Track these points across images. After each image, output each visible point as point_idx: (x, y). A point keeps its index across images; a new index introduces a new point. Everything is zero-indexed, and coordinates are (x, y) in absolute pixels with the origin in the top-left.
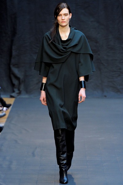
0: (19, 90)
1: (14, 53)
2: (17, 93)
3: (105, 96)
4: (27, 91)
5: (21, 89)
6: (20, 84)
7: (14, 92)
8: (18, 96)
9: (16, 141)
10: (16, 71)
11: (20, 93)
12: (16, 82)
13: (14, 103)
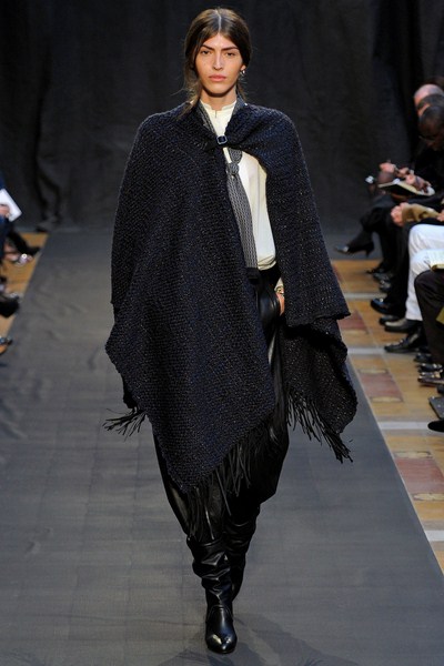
0: (57, 214)
1: (45, 129)
2: (54, 223)
5: (62, 213)
6: (59, 201)
7: (44, 218)
8: (55, 228)
9: (50, 334)
10: (49, 169)
11: (59, 222)
12: (49, 196)
13: (48, 243)
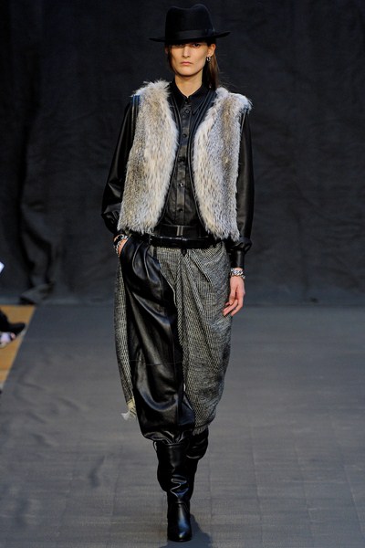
0: (47, 281)
2: (42, 291)
3: (314, 300)
4: (73, 285)
5: (53, 279)
6: (50, 262)
7: (30, 286)
8: (44, 298)
9: (39, 439)
10: (37, 221)
11: (50, 291)
12: (37, 256)
13: (34, 319)
